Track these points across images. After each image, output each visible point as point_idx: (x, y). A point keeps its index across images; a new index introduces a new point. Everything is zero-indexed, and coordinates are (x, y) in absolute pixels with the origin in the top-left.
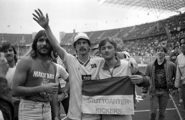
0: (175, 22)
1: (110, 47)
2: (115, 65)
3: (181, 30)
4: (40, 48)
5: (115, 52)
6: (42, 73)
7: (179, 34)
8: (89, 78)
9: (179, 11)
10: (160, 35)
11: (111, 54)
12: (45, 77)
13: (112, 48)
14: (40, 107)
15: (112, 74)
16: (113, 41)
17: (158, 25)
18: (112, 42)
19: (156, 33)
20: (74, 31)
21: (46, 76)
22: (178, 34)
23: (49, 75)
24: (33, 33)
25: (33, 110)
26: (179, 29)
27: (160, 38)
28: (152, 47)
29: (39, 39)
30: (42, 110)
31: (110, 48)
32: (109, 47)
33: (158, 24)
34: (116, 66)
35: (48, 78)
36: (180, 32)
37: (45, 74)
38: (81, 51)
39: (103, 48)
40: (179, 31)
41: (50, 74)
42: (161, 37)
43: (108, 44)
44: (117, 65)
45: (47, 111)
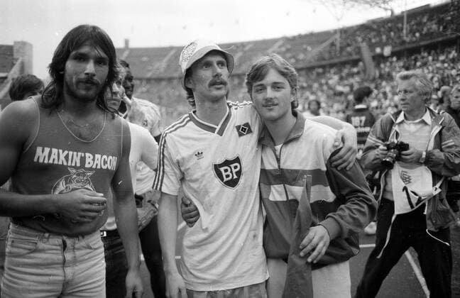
0: (379, 34)
1: (279, 85)
2: (288, 137)
3: (393, 54)
4: (74, 80)
5: (292, 99)
6: (66, 152)
7: (388, 64)
8: (236, 167)
9: (389, 8)
10: (343, 64)
11: (282, 104)
12: (78, 165)
13: (283, 88)
14: (54, 247)
15: (278, 160)
16: (287, 69)
17: (339, 39)
18: (286, 71)
19: (332, 58)
20: (127, 42)
21: (83, 160)
22: (384, 63)
23: (92, 157)
24: (15, 43)
25: (32, 255)
26: (387, 51)
27: (340, 71)
28: (322, 91)
29: (74, 53)
30: (61, 257)
31: (278, 88)
32: (276, 86)
33: (337, 36)
34: (288, 139)
35: (87, 166)
36: (390, 59)
37: (79, 154)
38: (212, 88)
39: (259, 88)
40: (388, 57)
41: (98, 156)
42: (345, 68)
43: (272, 76)
44: (293, 136)
45: (82, 258)
